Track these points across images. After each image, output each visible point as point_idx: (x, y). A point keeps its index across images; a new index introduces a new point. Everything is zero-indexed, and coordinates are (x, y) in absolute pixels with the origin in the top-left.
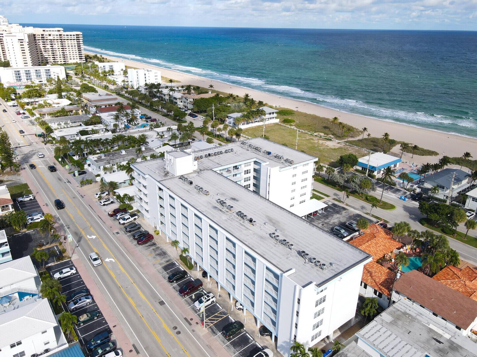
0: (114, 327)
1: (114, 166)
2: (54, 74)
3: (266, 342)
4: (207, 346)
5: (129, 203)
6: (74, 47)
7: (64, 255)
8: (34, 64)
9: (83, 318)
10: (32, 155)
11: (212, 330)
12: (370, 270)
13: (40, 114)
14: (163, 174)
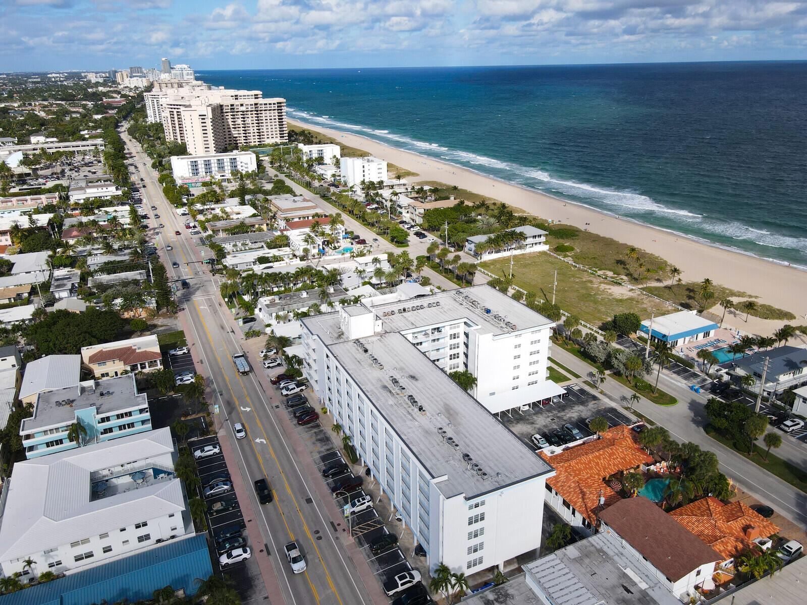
0: (249, 521)
1: (290, 313)
2: (242, 164)
3: (420, 564)
4: (349, 557)
5: (298, 367)
6: (273, 121)
7: (210, 429)
8: (217, 151)
9: (218, 506)
10: (195, 290)
11: (360, 540)
12: (585, 490)
13: (213, 231)
14: (336, 335)
